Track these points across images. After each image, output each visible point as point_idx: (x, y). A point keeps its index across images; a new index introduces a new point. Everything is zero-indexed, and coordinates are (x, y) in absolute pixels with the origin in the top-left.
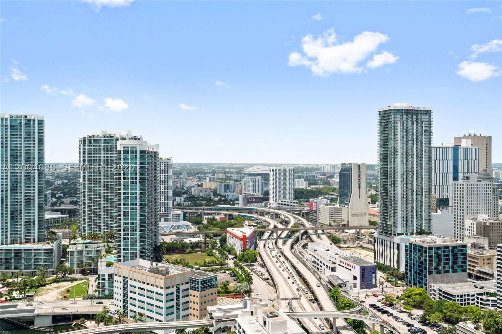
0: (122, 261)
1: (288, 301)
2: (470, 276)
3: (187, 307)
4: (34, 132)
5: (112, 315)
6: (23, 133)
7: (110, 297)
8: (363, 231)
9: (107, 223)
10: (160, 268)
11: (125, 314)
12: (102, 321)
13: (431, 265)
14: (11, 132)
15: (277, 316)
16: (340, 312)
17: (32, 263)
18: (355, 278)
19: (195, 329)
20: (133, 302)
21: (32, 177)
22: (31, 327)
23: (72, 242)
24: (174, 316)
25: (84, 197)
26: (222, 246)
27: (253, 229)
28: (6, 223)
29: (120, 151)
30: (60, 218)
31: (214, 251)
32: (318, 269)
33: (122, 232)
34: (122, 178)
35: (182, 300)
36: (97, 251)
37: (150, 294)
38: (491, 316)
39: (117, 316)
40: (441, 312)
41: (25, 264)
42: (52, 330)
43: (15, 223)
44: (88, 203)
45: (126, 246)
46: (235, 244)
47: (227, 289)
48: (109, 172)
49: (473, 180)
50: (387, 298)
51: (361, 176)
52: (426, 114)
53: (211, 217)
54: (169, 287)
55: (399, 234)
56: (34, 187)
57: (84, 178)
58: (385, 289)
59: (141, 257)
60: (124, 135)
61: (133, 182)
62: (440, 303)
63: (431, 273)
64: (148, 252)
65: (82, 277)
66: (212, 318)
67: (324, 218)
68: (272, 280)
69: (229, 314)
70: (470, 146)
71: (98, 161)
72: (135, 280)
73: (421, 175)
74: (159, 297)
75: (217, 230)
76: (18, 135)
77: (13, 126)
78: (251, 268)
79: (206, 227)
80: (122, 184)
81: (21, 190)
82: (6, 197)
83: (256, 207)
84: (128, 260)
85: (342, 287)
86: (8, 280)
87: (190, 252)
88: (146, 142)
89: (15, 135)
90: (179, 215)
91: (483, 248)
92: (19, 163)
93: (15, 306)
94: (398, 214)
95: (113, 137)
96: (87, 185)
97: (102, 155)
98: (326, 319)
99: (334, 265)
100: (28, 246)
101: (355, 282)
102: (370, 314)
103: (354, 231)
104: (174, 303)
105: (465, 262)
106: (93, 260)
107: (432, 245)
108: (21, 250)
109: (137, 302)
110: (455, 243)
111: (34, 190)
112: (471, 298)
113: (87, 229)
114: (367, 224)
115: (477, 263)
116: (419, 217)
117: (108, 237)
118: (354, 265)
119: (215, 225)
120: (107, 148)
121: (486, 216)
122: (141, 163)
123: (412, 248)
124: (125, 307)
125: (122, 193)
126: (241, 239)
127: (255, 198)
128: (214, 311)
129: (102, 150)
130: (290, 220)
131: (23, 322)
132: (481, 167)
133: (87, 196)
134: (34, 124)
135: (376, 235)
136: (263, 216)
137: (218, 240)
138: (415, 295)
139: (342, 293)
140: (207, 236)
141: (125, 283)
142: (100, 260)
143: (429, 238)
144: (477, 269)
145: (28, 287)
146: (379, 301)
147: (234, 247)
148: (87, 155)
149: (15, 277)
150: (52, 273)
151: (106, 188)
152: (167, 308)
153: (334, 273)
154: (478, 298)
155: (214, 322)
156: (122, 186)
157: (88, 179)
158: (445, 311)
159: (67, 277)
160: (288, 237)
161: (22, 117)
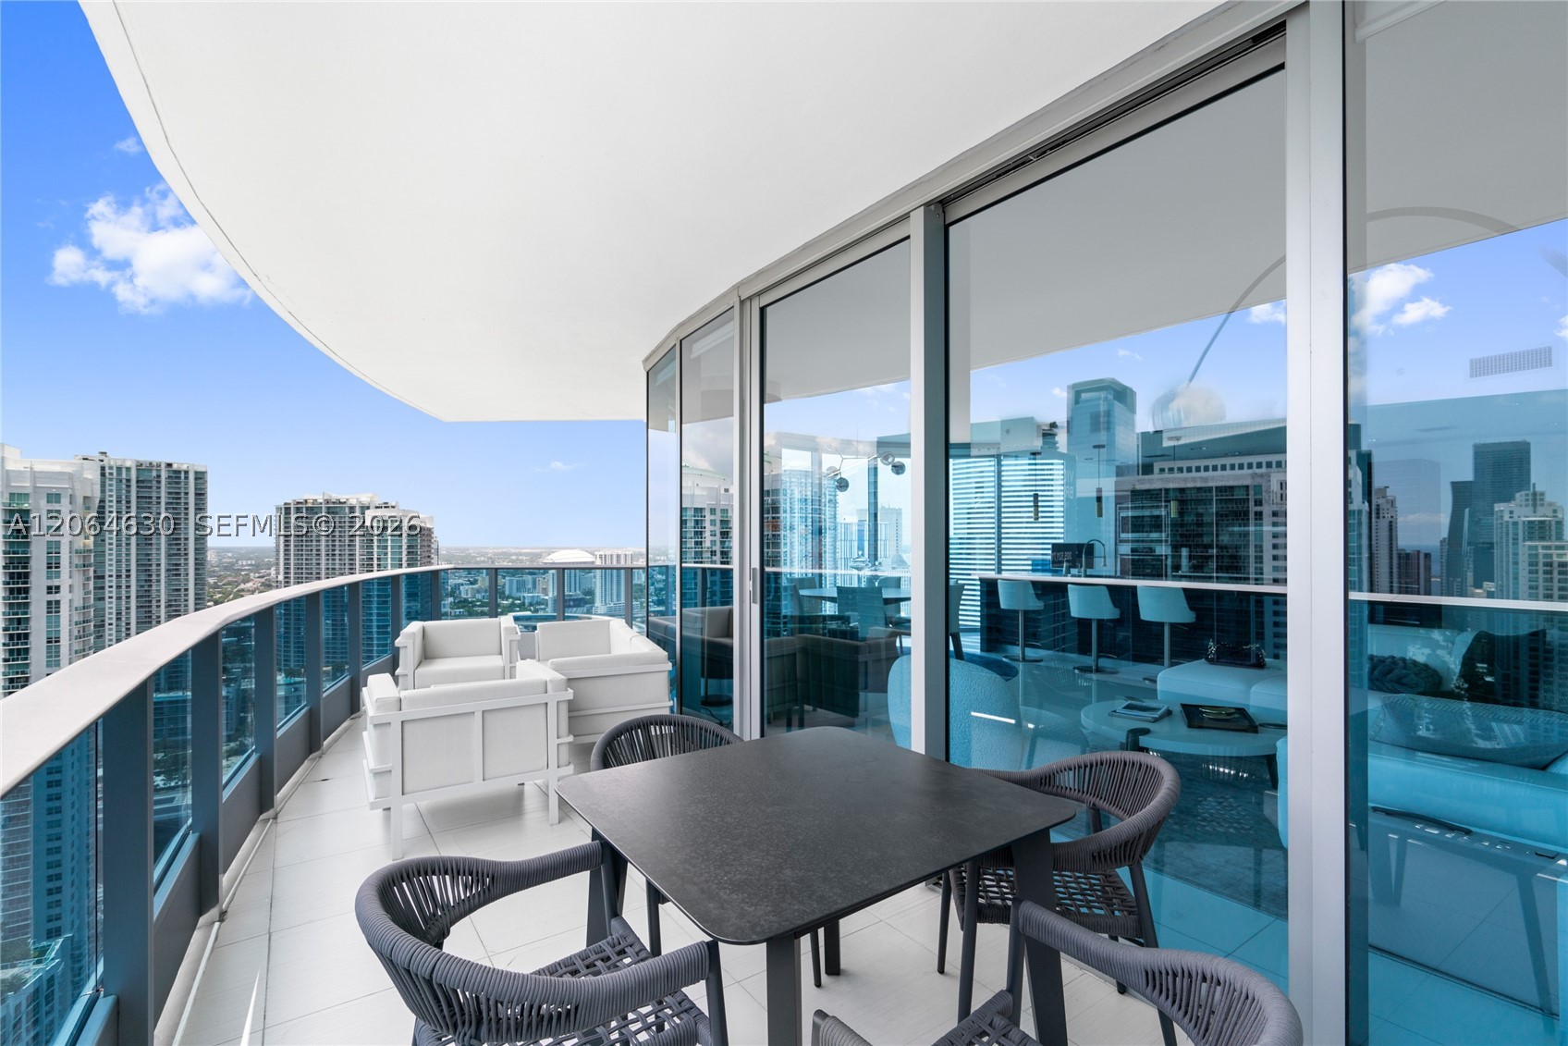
4: (186, 494)
6: (163, 495)
14: (138, 492)
21: (182, 572)
48: (337, 562)
56: (186, 590)
57: (285, 573)
60: (365, 499)
71: (314, 543)
76: (154, 498)
77: (143, 482)
81: (159, 596)
82: (128, 608)
83: (575, 613)
89: (146, 497)
92: (154, 547)
95: (345, 503)
111: (186, 595)
122: (409, 547)
127: (574, 600)
134: (186, 478)
157: (295, 574)
161: (163, 466)
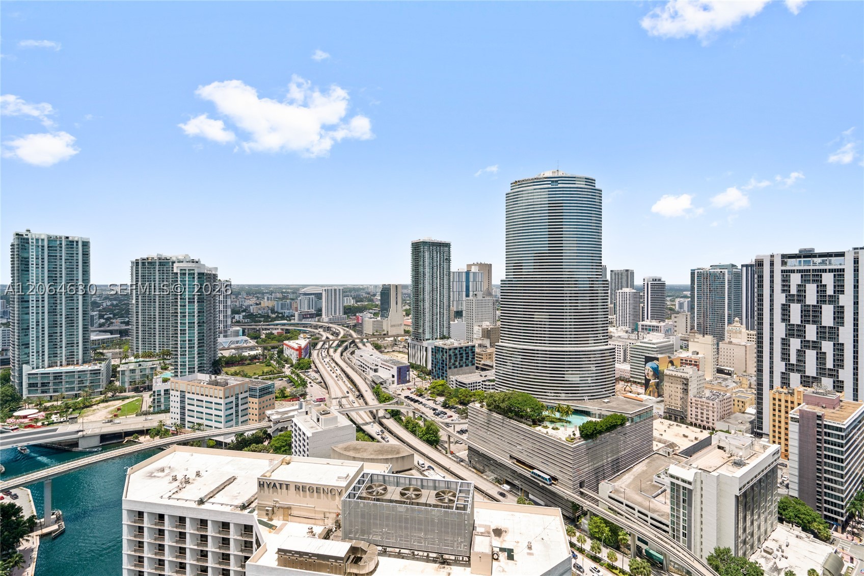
0: (179, 376)
1: (338, 400)
2: (477, 368)
3: (246, 413)
4: (77, 254)
5: (168, 428)
6: (63, 255)
7: (167, 411)
8: (399, 338)
9: (163, 342)
10: (219, 380)
11: (183, 425)
12: (157, 435)
13: (450, 362)
14: (49, 253)
15: (329, 413)
16: (382, 405)
17: (76, 385)
18: (393, 376)
19: (254, 432)
20: (191, 413)
22: (74, 449)
23: (123, 361)
24: (233, 422)
25: (137, 317)
26: (279, 357)
27: (308, 340)
28: (43, 346)
29: (177, 273)
30: (109, 339)
31: (272, 362)
32: (364, 371)
33: (179, 349)
34: (179, 299)
35: (241, 408)
36: (152, 368)
37: (209, 405)
38: (491, 396)
39: (173, 428)
40: (457, 397)
41: (67, 386)
42: (100, 449)
43: (54, 345)
44: (142, 323)
45: (183, 362)
46: (291, 355)
47: (284, 394)
49: (480, 297)
50: (418, 390)
51: (398, 295)
52: (446, 246)
53: (269, 331)
54: (228, 397)
55: (427, 340)
56: (77, 309)
57: (136, 299)
58: (416, 383)
59: (199, 371)
60: (181, 258)
61: (191, 302)
62: (457, 390)
63: (450, 368)
64: (207, 367)
65: (135, 394)
66: (270, 421)
67: (368, 328)
68: (325, 383)
69: (286, 415)
70: (477, 271)
72: (193, 393)
73: (443, 293)
74: (218, 407)
75: (275, 343)
76: (58, 257)
77: (52, 247)
78: (306, 374)
79: (264, 341)
80: (179, 304)
81: (61, 312)
82: (43, 319)
83: (310, 321)
84: (185, 375)
85: (383, 384)
86: (45, 404)
87: (249, 364)
88: (204, 265)
89: (53, 256)
90: (238, 331)
91: (486, 347)
93: (55, 430)
94: (426, 324)
95: (169, 259)
96: (140, 306)
97: (157, 277)
98: (370, 411)
99: (376, 367)
100: (71, 368)
101: (393, 379)
102: (405, 404)
103: (392, 339)
104: (233, 411)
105: (474, 358)
106: (148, 378)
107: (451, 346)
108: (62, 373)
109: (195, 414)
110: (467, 345)
111: (77, 312)
112: (478, 384)
113: (140, 348)
114: (403, 333)
115: (482, 358)
116: (442, 326)
117: (164, 354)
118: (392, 366)
119: (273, 339)
120: (163, 270)
121: (488, 323)
123: (436, 350)
124: (183, 419)
125: (179, 313)
126: (297, 350)
127: (310, 314)
128: (272, 414)
129: (157, 272)
130: (340, 332)
131: (65, 446)
132: (485, 288)
133: (140, 316)
134: (77, 245)
135: (409, 341)
136: (317, 329)
137: (276, 352)
138: (439, 385)
139: (383, 389)
140: (265, 348)
141: (183, 397)
142: (155, 377)
143: (448, 342)
144: (482, 362)
145: (71, 410)
146: (412, 393)
147: (290, 357)
148: (140, 277)
149: (54, 401)
150: (99, 393)
151: (162, 308)
152: (226, 416)
153: (376, 374)
154: (482, 384)
155: (272, 424)
156: (179, 306)
157: (142, 299)
158: (460, 396)
159: (118, 396)
160: (339, 346)
161: (63, 238)
